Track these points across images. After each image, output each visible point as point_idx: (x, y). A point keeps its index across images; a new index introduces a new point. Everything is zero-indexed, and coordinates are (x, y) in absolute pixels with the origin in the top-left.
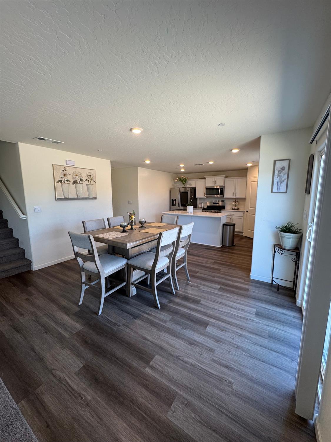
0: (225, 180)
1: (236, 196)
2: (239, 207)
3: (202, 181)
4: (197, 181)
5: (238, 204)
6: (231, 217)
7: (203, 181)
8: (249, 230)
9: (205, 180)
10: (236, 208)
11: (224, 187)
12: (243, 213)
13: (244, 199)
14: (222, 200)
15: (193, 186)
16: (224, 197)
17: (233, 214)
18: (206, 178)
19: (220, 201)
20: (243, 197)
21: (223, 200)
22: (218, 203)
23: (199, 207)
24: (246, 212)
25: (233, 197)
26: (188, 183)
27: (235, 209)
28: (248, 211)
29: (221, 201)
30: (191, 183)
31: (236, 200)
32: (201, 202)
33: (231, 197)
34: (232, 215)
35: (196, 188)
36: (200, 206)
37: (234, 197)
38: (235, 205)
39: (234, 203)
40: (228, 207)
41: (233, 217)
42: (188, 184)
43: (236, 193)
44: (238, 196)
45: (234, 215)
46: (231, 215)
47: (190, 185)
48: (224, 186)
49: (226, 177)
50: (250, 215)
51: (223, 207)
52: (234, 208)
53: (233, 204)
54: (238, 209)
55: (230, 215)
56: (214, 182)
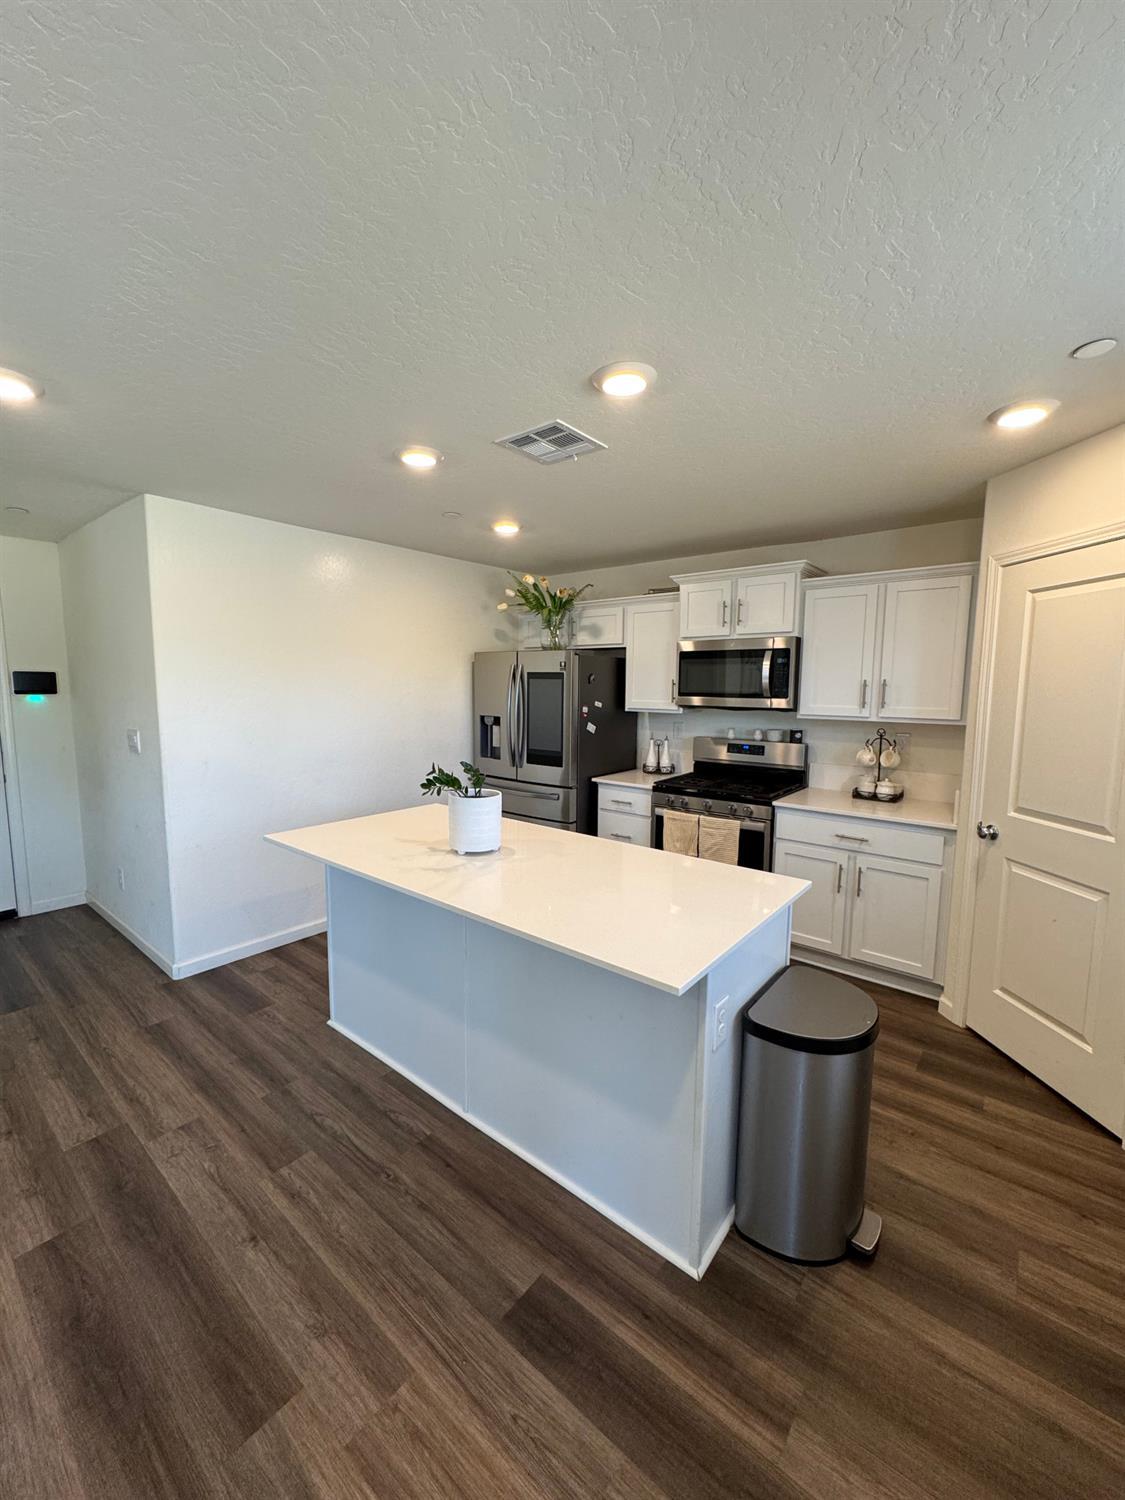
0: (804, 595)
1: (883, 704)
2: (908, 781)
3: (661, 605)
4: (631, 609)
5: (895, 759)
6: (842, 858)
7: (668, 606)
8: (1003, 990)
9: (677, 599)
10: (885, 789)
11: (799, 641)
12: (939, 839)
13: (952, 733)
14: (789, 727)
15: (609, 639)
16: (795, 708)
17: (862, 840)
18: (682, 587)
19: (775, 736)
20: (947, 712)
21: (793, 733)
22: (759, 750)
23: (645, 766)
24: (972, 845)
25: (865, 713)
26: (585, 622)
27: (874, 797)
28: (994, 837)
29: (784, 733)
30: (600, 622)
31: (885, 735)
32: (660, 735)
33: (848, 709)
34: (855, 846)
35: (625, 649)
36: (651, 762)
37: (871, 714)
38: (880, 773)
39: (867, 756)
40: (829, 777)
41: (863, 862)
42: (583, 628)
43: (885, 684)
44: (902, 708)
45: (864, 847)
46: (845, 844)
47: (595, 631)
48: (796, 634)
49: (813, 572)
50: (1015, 869)
51: (794, 780)
52: (866, 787)
53: (859, 761)
54: (896, 798)
55: (836, 842)
56: (733, 611)
